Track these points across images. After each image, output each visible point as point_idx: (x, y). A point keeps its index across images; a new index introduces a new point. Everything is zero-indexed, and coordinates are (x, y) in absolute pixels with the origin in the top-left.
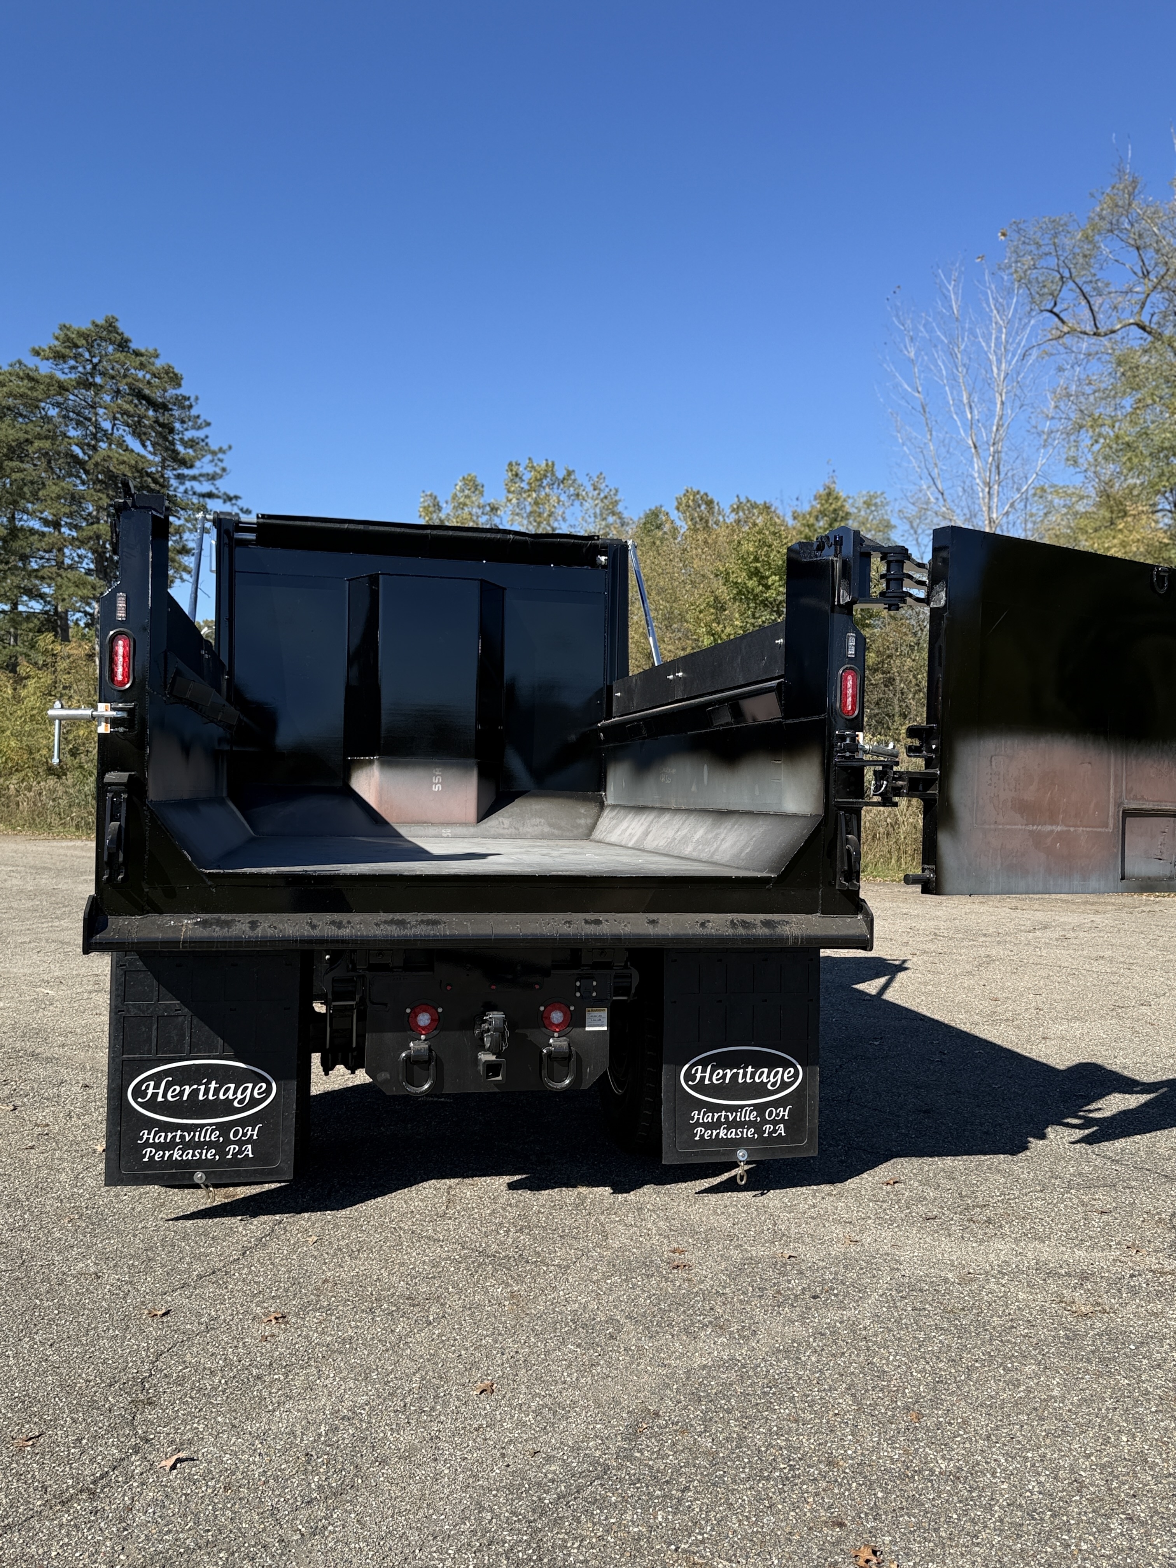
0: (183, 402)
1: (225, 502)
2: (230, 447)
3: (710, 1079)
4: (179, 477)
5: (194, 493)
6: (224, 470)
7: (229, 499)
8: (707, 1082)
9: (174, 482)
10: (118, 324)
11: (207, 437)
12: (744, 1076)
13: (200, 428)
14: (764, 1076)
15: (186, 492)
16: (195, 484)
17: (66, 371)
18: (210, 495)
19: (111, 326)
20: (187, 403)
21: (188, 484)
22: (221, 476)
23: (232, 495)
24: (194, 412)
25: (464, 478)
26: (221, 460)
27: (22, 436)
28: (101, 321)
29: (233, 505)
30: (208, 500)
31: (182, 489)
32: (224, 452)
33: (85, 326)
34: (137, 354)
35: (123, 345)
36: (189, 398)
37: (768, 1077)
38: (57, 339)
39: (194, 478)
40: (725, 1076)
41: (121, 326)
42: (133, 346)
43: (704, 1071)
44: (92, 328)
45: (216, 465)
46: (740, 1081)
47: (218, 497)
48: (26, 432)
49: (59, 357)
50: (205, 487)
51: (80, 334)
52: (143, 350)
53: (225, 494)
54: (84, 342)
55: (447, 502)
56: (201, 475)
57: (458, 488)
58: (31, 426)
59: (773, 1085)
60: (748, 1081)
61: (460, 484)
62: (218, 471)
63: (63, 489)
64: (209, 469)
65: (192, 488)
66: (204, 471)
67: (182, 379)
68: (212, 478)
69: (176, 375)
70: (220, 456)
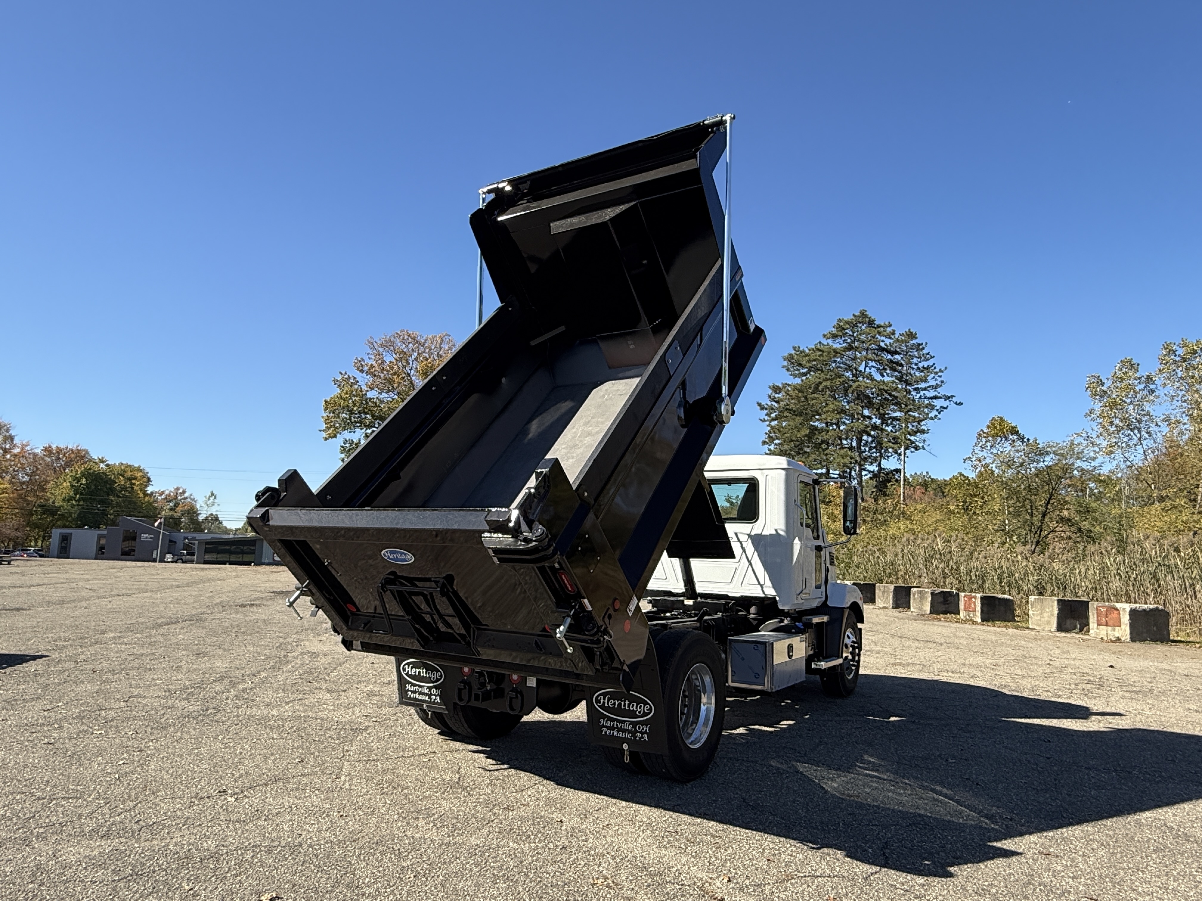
0: (919, 347)
1: (945, 400)
2: (946, 368)
3: (608, 704)
4: (915, 389)
5: (925, 398)
6: (942, 382)
7: (947, 398)
8: (606, 705)
9: (914, 393)
10: (867, 313)
11: (934, 364)
12: (625, 705)
13: (928, 360)
14: (634, 707)
15: (920, 398)
16: (924, 392)
17: (842, 342)
18: (935, 397)
19: (863, 314)
20: (921, 347)
21: (922, 393)
22: (941, 386)
23: (949, 395)
24: (925, 352)
25: (1121, 361)
26: (940, 377)
27: (818, 380)
28: (857, 314)
29: (950, 401)
30: (934, 400)
31: (918, 396)
32: (942, 372)
33: (849, 317)
34: (879, 326)
35: (871, 323)
36: (922, 344)
37: (637, 708)
38: (834, 327)
39: (925, 389)
40: (614, 704)
41: (868, 313)
42: (877, 323)
43: (604, 699)
44: (853, 318)
45: (936, 380)
46: (623, 707)
47: (940, 398)
48: (820, 378)
49: (834, 336)
50: (932, 393)
51: (847, 323)
52: (882, 324)
53: (945, 395)
54: (848, 326)
55: (1108, 379)
56: (929, 387)
57: (1117, 368)
58: (822, 374)
59: (640, 712)
60: (627, 708)
61: (1118, 365)
62: (939, 383)
63: (836, 406)
64: (932, 383)
65: (924, 394)
66: (930, 384)
67: (916, 334)
68: (935, 387)
69: (911, 333)
70: (940, 374)
